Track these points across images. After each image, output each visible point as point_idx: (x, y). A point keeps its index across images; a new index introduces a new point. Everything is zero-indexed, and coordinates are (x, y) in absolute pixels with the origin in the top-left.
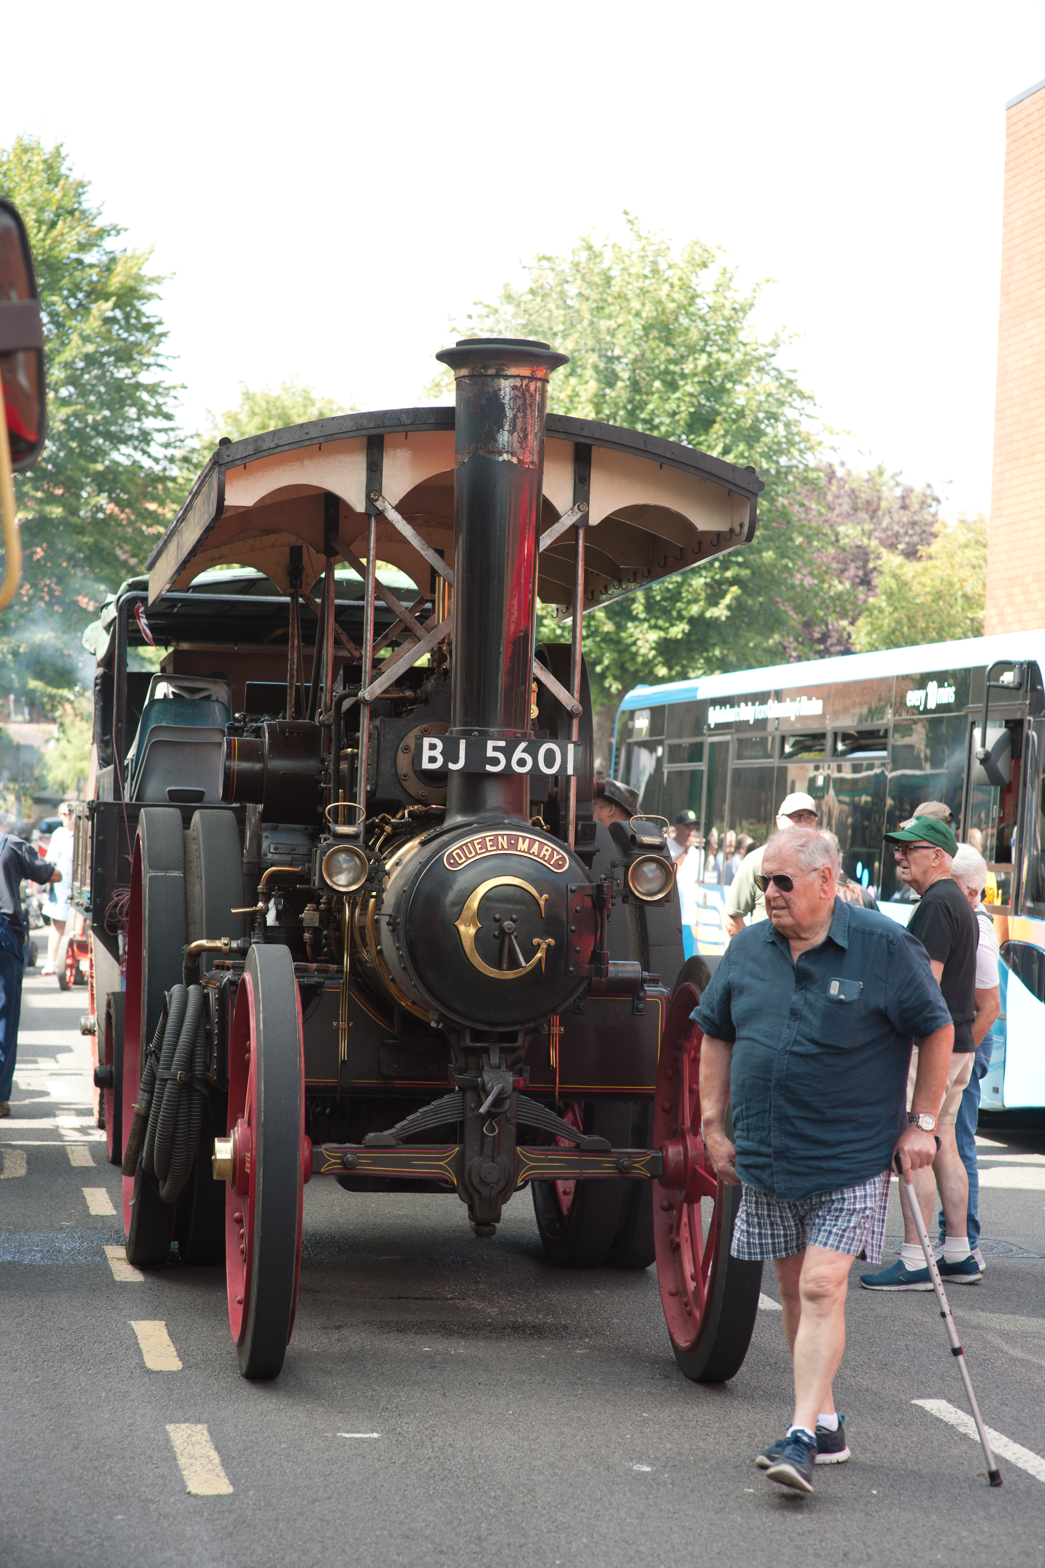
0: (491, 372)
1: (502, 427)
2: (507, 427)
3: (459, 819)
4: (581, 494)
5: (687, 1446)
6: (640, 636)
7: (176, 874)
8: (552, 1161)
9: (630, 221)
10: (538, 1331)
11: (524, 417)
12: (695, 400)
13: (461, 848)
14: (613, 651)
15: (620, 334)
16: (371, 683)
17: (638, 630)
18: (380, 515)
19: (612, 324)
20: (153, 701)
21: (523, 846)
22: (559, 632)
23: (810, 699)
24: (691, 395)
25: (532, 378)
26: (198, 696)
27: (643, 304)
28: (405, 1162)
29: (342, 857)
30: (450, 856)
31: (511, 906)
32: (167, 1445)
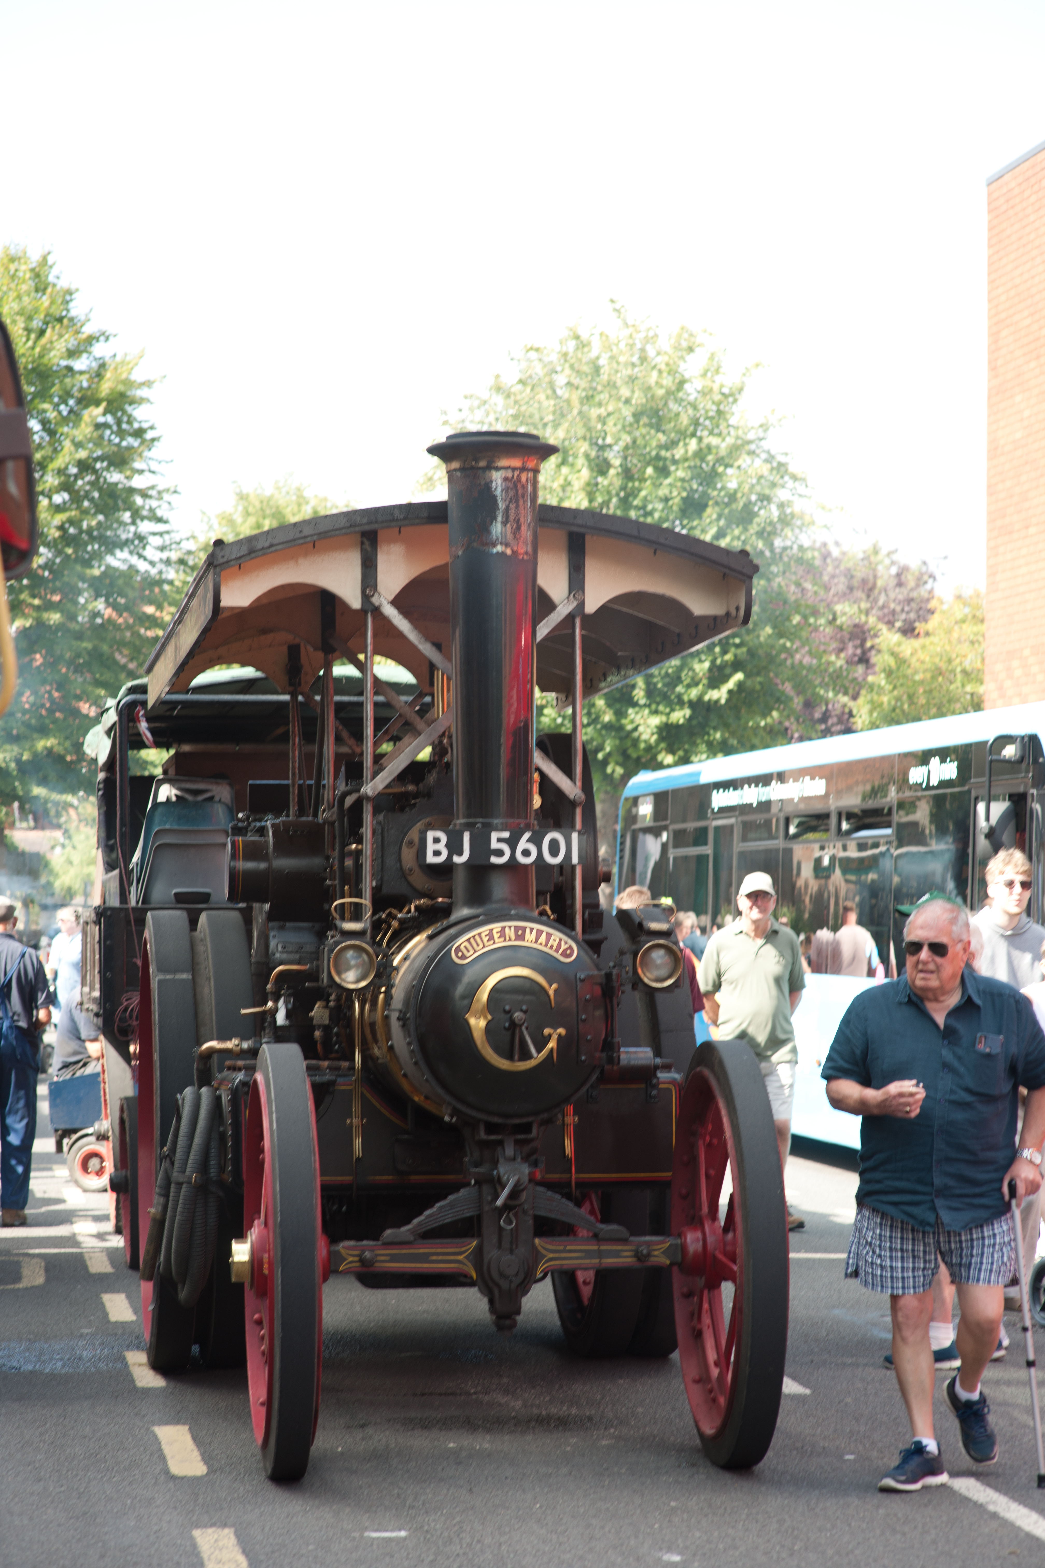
0: (482, 464)
1: (494, 518)
2: (500, 519)
3: (465, 912)
4: (576, 583)
5: (716, 1534)
6: (642, 722)
7: (185, 976)
8: (571, 1251)
9: (616, 310)
10: (562, 1423)
11: (517, 507)
12: (686, 485)
13: (468, 940)
14: (614, 737)
15: (611, 422)
16: (373, 778)
17: (639, 716)
18: (376, 611)
19: (602, 411)
20: (156, 805)
21: (530, 937)
22: (559, 720)
23: (813, 778)
24: (683, 480)
25: (523, 469)
26: (200, 798)
27: (633, 392)
28: (424, 1258)
29: (350, 954)
30: (458, 949)
31: (520, 997)
32: (194, 1551)
